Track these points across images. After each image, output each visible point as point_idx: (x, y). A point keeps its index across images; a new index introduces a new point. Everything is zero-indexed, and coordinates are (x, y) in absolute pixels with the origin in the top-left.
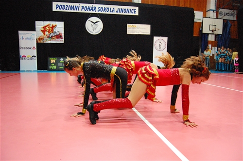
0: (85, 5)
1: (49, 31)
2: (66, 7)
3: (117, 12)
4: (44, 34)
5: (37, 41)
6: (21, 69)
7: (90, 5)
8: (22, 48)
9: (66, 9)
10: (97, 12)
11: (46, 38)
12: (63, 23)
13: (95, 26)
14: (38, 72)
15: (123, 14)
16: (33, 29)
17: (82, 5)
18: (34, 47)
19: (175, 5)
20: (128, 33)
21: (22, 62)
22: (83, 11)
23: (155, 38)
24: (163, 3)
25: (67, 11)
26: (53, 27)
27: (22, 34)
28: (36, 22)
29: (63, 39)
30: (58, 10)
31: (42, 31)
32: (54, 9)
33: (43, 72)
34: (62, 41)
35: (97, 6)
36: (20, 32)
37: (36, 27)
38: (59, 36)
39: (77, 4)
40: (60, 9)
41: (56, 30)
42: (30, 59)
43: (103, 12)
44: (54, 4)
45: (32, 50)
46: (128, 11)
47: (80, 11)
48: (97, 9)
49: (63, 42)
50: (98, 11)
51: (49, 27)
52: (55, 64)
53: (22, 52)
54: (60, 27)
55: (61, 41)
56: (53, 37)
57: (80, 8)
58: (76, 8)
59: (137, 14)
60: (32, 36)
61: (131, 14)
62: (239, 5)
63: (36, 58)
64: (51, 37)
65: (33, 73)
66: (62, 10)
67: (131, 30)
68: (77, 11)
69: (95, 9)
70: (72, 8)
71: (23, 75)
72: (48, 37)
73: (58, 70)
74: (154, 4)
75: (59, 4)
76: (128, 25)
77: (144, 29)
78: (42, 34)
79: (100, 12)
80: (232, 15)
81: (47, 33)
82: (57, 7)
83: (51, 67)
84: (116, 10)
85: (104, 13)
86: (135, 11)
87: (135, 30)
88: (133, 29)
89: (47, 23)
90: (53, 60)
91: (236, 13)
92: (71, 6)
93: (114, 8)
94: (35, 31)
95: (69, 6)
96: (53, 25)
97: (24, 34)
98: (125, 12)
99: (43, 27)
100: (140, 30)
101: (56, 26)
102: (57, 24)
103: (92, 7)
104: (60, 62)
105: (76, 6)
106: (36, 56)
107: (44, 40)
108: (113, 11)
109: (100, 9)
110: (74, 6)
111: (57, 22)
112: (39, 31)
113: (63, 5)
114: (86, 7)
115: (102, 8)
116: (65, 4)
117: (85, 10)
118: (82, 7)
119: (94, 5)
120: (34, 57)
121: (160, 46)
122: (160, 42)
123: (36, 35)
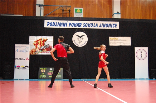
0: (71, 22)
1: (40, 45)
2: (56, 24)
3: (100, 27)
4: (36, 47)
5: (30, 53)
6: (15, 78)
7: (77, 22)
8: (17, 59)
9: (56, 26)
10: (82, 27)
11: (37, 50)
12: (53, 37)
13: (81, 39)
14: (30, 80)
15: (106, 28)
16: (27, 43)
17: (69, 22)
18: (27, 58)
19: (152, 18)
20: (110, 45)
21: (17, 72)
22: (71, 27)
23: (136, 49)
24: (141, 18)
26: (44, 41)
27: (18, 47)
28: (30, 37)
30: (49, 26)
31: (34, 44)
32: (46, 26)
33: (33, 80)
35: (83, 22)
36: (16, 45)
37: (30, 41)
38: (49, 49)
39: (65, 22)
40: (51, 26)
41: (46, 43)
42: (23, 68)
43: (87, 28)
44: (46, 22)
45: (25, 61)
46: (110, 25)
47: (68, 27)
48: (82, 25)
50: (83, 26)
51: (41, 41)
52: (46, 73)
53: (17, 63)
54: (50, 40)
56: (44, 49)
57: (68, 24)
58: (64, 24)
59: (118, 28)
60: (27, 49)
61: (112, 28)
63: (28, 68)
64: (42, 50)
65: (24, 81)
66: (52, 27)
67: (113, 42)
68: (65, 27)
69: (80, 25)
70: (61, 24)
71: (16, 83)
72: (39, 50)
74: (132, 18)
75: (50, 21)
76: (110, 37)
77: (126, 41)
78: (34, 47)
79: (85, 27)
81: (39, 46)
82: (48, 24)
83: (41, 76)
84: (99, 25)
85: (89, 28)
86: (116, 26)
87: (117, 42)
88: (115, 41)
89: (39, 38)
90: (43, 70)
92: (60, 23)
93: (97, 24)
94: (29, 44)
95: (59, 23)
96: (44, 39)
97: (19, 47)
98: (107, 27)
99: (35, 41)
100: (121, 42)
101: (46, 40)
102: (47, 39)
103: (78, 23)
104: (50, 71)
105: (64, 23)
106: (29, 66)
107: (36, 52)
108: (96, 26)
109: (85, 25)
110: (62, 23)
111: (48, 37)
112: (32, 45)
113: (53, 23)
114: (72, 23)
115: (87, 24)
116: (55, 21)
117: (72, 26)
118: (69, 23)
119: (80, 22)
120: (27, 67)
121: (141, 55)
122: (141, 52)
123: (29, 48)
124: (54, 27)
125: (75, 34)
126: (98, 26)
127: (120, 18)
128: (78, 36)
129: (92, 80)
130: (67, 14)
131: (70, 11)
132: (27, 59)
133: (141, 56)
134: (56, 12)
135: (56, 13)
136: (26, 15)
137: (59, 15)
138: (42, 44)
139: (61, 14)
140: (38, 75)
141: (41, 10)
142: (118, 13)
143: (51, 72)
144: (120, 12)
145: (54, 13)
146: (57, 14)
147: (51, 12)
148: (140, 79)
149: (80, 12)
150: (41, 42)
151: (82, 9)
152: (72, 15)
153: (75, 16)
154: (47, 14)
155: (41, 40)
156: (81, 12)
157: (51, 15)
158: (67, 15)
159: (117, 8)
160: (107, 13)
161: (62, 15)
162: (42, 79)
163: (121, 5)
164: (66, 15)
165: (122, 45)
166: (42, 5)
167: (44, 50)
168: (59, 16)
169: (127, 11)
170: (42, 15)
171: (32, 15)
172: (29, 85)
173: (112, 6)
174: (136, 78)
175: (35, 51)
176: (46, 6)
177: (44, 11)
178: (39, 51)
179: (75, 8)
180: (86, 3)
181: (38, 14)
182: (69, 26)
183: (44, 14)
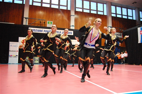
0: (46, 29)
5: (19, 48)
6: (9, 63)
7: (48, 30)
8: (11, 51)
9: (36, 31)
14: (18, 64)
16: (17, 41)
17: (44, 29)
21: (10, 59)
22: (45, 33)
25: (36, 32)
28: (19, 38)
31: (22, 42)
36: (10, 42)
37: (19, 40)
39: (42, 29)
42: (14, 57)
45: (16, 52)
47: (43, 32)
53: (10, 53)
57: (43, 31)
58: (41, 31)
59: (72, 34)
60: (17, 45)
61: (69, 34)
62: (123, 30)
63: (18, 57)
65: (15, 64)
68: (42, 33)
70: (39, 31)
71: (9, 66)
75: (32, 28)
78: (22, 44)
80: (120, 35)
84: (62, 32)
91: (122, 34)
97: (12, 43)
99: (22, 40)
100: (74, 42)
112: (20, 42)
116: (35, 29)
123: (19, 44)
126: (61, 33)
127: (74, 29)
130: (42, 24)
131: (44, 23)
139: (39, 24)
144: (74, 25)
145: (35, 23)
146: (37, 24)
151: (52, 22)
152: (46, 25)
154: (30, 24)
156: (51, 24)
157: (33, 24)
159: (72, 23)
160: (66, 25)
163: (75, 21)
166: (28, 18)
169: (78, 25)
170: (27, 24)
171: (20, 24)
172: (18, 67)
173: (70, 21)
175: (22, 46)
176: (30, 19)
177: (29, 22)
179: (48, 21)
180: (55, 18)
181: (24, 24)
183: (28, 24)
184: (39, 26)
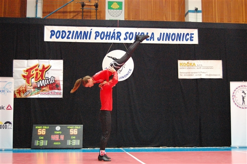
0: (100, 30)
1: (36, 77)
2: (67, 34)
3: (159, 40)
4: (28, 82)
5: (15, 95)
7: (111, 30)
9: (68, 38)
10: (122, 41)
12: (61, 62)
14: (14, 151)
15: (171, 42)
16: (9, 73)
17: (95, 29)
18: (9, 105)
20: (180, 77)
22: (99, 40)
23: (234, 85)
24: (242, 21)
26: (45, 69)
28: (15, 62)
29: (62, 91)
30: (54, 39)
31: (24, 76)
32: (47, 38)
33: (22, 151)
34: (60, 94)
35: (123, 30)
37: (14, 69)
38: (53, 86)
39: (87, 29)
40: (57, 38)
41: (49, 75)
44: (47, 30)
45: (5, 111)
46: (179, 37)
47: (92, 40)
48: (123, 36)
49: (61, 96)
50: (125, 39)
51: (36, 70)
52: (47, 137)
54: (56, 68)
55: (58, 94)
56: (43, 86)
57: (93, 35)
58: (86, 35)
59: (196, 41)
60: (7, 87)
61: (185, 42)
63: (11, 126)
64: (40, 88)
65: (3, 152)
66: (60, 40)
67: (186, 70)
68: (88, 41)
69: (118, 37)
70: (78, 35)
72: (34, 88)
73: (50, 148)
74: (226, 21)
75: (56, 28)
76: (179, 62)
77: (212, 69)
78: (24, 82)
79: (128, 41)
81: (33, 80)
82: (52, 35)
83: (37, 143)
84: (157, 36)
86: (191, 37)
87: (193, 71)
88: (190, 70)
89: (33, 63)
90: (41, 130)
92: (77, 32)
93: (153, 34)
94: (12, 76)
95: (74, 32)
96: (44, 66)
98: (173, 40)
99: (26, 69)
100: (203, 70)
101: (49, 68)
102: (51, 65)
103: (114, 33)
104: (56, 132)
105: (85, 32)
106: (12, 123)
107: (28, 93)
108: (151, 38)
109: (128, 35)
110: (81, 32)
111: (52, 61)
112: (19, 77)
113: (63, 31)
114: (102, 32)
115: (132, 33)
116: (66, 29)
117: (102, 39)
118: (96, 32)
119: (118, 29)
120: (8, 124)
121: (243, 98)
122: (243, 92)
123: (13, 84)
124: (65, 40)
125: (107, 55)
126: (156, 38)
127: (200, 20)
128: (113, 59)
129: (142, 150)
130: (90, 12)
131: (96, 6)
132: (9, 108)
133: (243, 100)
134: (69, 7)
135: (69, 10)
136: (7, 16)
137: (75, 14)
138: (39, 76)
139: (78, 12)
140: (31, 141)
141: (37, 4)
142: (196, 9)
143: (59, 134)
144: (200, 9)
145: (65, 10)
147: (58, 9)
148: (240, 148)
149: (118, 9)
150: (38, 71)
151: (123, 1)
152: (101, 14)
153: (108, 17)
154: (50, 12)
155: (37, 68)
156: (120, 8)
157: (58, 14)
158: (92, 14)
160: (173, 10)
161: (81, 14)
162: (39, 148)
164: (89, 14)
165: (204, 76)
167: (44, 89)
168: (75, 16)
169: (215, 7)
170: (40, 15)
171: (17, 14)
174: (233, 145)
175: (25, 91)
177: (44, 6)
178: (33, 90)
181: (30, 14)
182: (95, 39)
183: (44, 13)
184: (80, 18)
